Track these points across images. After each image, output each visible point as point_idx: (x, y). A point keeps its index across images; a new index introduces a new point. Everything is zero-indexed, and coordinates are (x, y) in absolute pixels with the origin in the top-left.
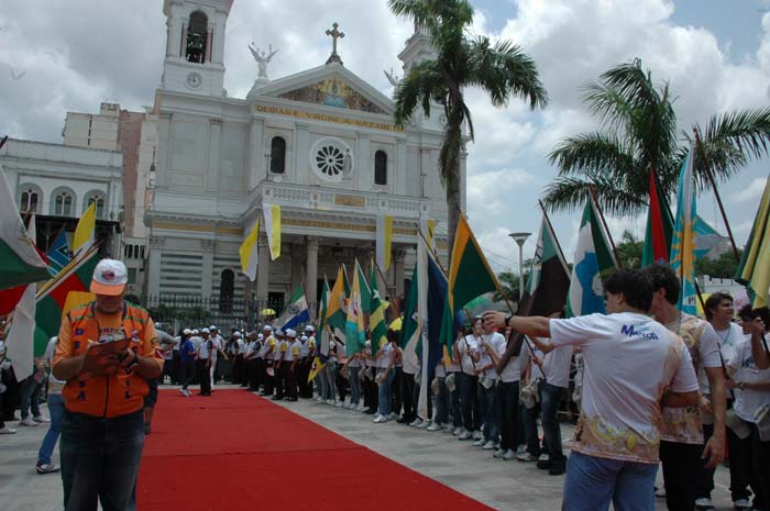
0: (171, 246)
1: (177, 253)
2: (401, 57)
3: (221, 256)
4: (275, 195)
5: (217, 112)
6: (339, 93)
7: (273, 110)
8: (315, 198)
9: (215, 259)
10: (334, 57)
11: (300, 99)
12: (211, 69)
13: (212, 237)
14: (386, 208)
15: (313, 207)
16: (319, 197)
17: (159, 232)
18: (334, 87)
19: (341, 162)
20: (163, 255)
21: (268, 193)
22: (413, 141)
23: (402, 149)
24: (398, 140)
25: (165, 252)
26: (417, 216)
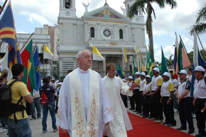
0: (65, 60)
1: (66, 61)
2: (124, 3)
4: (93, 43)
5: (75, 22)
6: (108, 14)
7: (90, 20)
8: (104, 43)
10: (106, 4)
11: (97, 16)
12: (72, 10)
14: (124, 45)
15: (103, 46)
16: (105, 43)
17: (61, 56)
18: (107, 12)
19: (110, 33)
20: (63, 62)
21: (90, 43)
22: (129, 26)
23: (127, 28)
24: (126, 26)
25: (63, 61)
26: (133, 47)
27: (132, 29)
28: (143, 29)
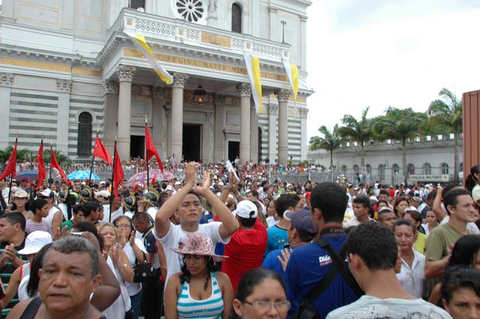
0: (21, 85)
1: (29, 92)
3: (77, 98)
4: (137, 26)
8: (181, 33)
9: (71, 100)
13: (69, 78)
14: (251, 50)
15: (179, 41)
16: (185, 33)
19: (200, 10)
20: (12, 94)
21: (129, 22)
22: (263, 1)
25: (14, 91)
26: (280, 61)
27: (269, 10)
28: (300, 17)
